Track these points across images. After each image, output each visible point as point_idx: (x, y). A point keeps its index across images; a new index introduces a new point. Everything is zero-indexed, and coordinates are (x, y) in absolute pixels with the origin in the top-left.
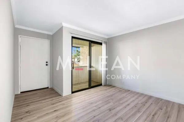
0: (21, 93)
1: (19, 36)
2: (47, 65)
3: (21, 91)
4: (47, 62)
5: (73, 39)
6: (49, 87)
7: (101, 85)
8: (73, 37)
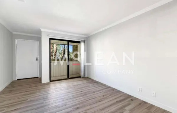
0: (18, 80)
1: (16, 39)
2: (37, 60)
3: (18, 79)
4: (37, 58)
5: (51, 40)
6: (39, 77)
7: (80, 77)
8: (50, 39)
